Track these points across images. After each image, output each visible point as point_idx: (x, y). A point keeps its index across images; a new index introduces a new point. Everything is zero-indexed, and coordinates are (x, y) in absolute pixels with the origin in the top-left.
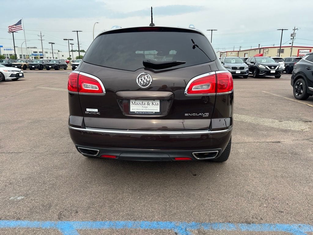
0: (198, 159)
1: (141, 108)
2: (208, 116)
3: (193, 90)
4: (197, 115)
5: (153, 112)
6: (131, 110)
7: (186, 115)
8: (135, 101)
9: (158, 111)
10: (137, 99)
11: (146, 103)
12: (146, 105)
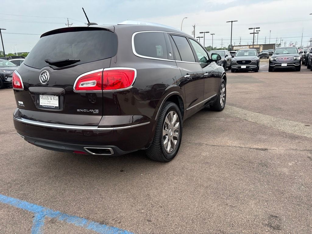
0: (94, 154)
1: (47, 102)
2: (98, 113)
3: (80, 86)
4: (87, 111)
5: (54, 106)
6: (41, 104)
7: (78, 110)
8: (43, 96)
9: (58, 106)
10: (43, 94)
11: (50, 98)
12: (50, 100)
